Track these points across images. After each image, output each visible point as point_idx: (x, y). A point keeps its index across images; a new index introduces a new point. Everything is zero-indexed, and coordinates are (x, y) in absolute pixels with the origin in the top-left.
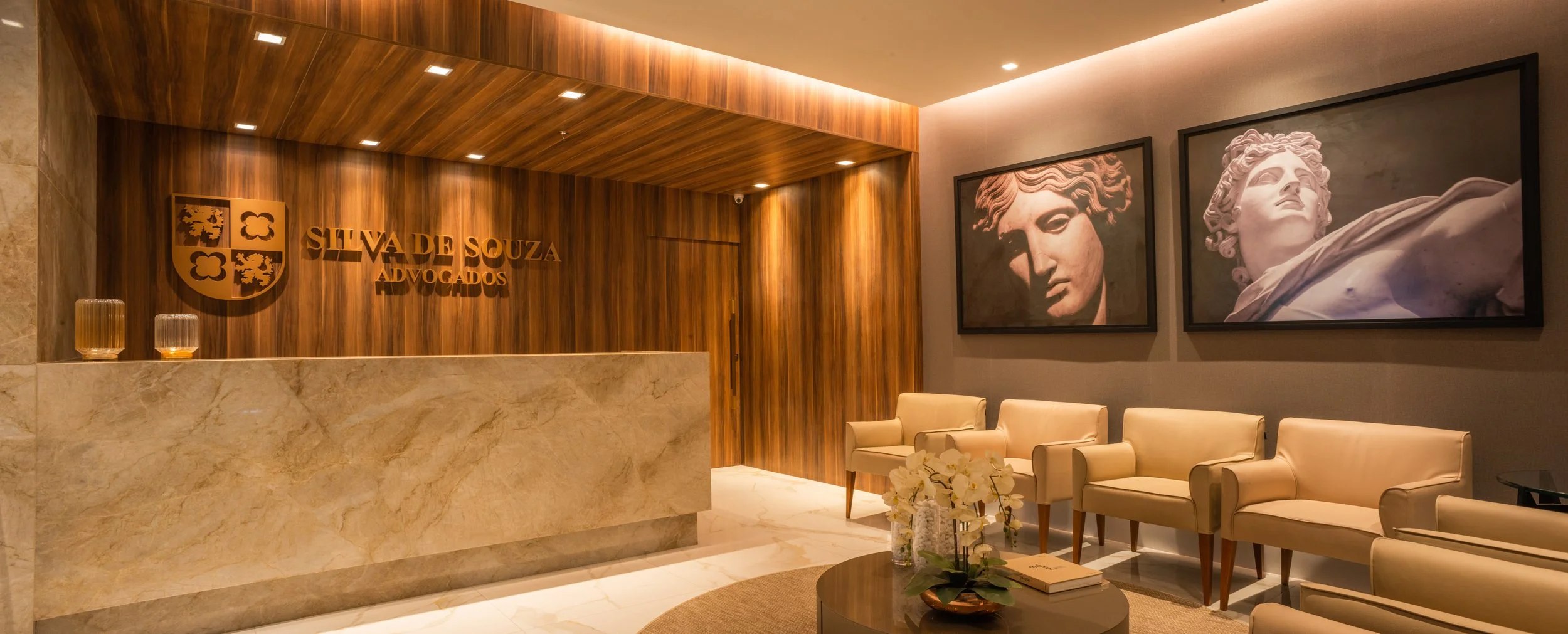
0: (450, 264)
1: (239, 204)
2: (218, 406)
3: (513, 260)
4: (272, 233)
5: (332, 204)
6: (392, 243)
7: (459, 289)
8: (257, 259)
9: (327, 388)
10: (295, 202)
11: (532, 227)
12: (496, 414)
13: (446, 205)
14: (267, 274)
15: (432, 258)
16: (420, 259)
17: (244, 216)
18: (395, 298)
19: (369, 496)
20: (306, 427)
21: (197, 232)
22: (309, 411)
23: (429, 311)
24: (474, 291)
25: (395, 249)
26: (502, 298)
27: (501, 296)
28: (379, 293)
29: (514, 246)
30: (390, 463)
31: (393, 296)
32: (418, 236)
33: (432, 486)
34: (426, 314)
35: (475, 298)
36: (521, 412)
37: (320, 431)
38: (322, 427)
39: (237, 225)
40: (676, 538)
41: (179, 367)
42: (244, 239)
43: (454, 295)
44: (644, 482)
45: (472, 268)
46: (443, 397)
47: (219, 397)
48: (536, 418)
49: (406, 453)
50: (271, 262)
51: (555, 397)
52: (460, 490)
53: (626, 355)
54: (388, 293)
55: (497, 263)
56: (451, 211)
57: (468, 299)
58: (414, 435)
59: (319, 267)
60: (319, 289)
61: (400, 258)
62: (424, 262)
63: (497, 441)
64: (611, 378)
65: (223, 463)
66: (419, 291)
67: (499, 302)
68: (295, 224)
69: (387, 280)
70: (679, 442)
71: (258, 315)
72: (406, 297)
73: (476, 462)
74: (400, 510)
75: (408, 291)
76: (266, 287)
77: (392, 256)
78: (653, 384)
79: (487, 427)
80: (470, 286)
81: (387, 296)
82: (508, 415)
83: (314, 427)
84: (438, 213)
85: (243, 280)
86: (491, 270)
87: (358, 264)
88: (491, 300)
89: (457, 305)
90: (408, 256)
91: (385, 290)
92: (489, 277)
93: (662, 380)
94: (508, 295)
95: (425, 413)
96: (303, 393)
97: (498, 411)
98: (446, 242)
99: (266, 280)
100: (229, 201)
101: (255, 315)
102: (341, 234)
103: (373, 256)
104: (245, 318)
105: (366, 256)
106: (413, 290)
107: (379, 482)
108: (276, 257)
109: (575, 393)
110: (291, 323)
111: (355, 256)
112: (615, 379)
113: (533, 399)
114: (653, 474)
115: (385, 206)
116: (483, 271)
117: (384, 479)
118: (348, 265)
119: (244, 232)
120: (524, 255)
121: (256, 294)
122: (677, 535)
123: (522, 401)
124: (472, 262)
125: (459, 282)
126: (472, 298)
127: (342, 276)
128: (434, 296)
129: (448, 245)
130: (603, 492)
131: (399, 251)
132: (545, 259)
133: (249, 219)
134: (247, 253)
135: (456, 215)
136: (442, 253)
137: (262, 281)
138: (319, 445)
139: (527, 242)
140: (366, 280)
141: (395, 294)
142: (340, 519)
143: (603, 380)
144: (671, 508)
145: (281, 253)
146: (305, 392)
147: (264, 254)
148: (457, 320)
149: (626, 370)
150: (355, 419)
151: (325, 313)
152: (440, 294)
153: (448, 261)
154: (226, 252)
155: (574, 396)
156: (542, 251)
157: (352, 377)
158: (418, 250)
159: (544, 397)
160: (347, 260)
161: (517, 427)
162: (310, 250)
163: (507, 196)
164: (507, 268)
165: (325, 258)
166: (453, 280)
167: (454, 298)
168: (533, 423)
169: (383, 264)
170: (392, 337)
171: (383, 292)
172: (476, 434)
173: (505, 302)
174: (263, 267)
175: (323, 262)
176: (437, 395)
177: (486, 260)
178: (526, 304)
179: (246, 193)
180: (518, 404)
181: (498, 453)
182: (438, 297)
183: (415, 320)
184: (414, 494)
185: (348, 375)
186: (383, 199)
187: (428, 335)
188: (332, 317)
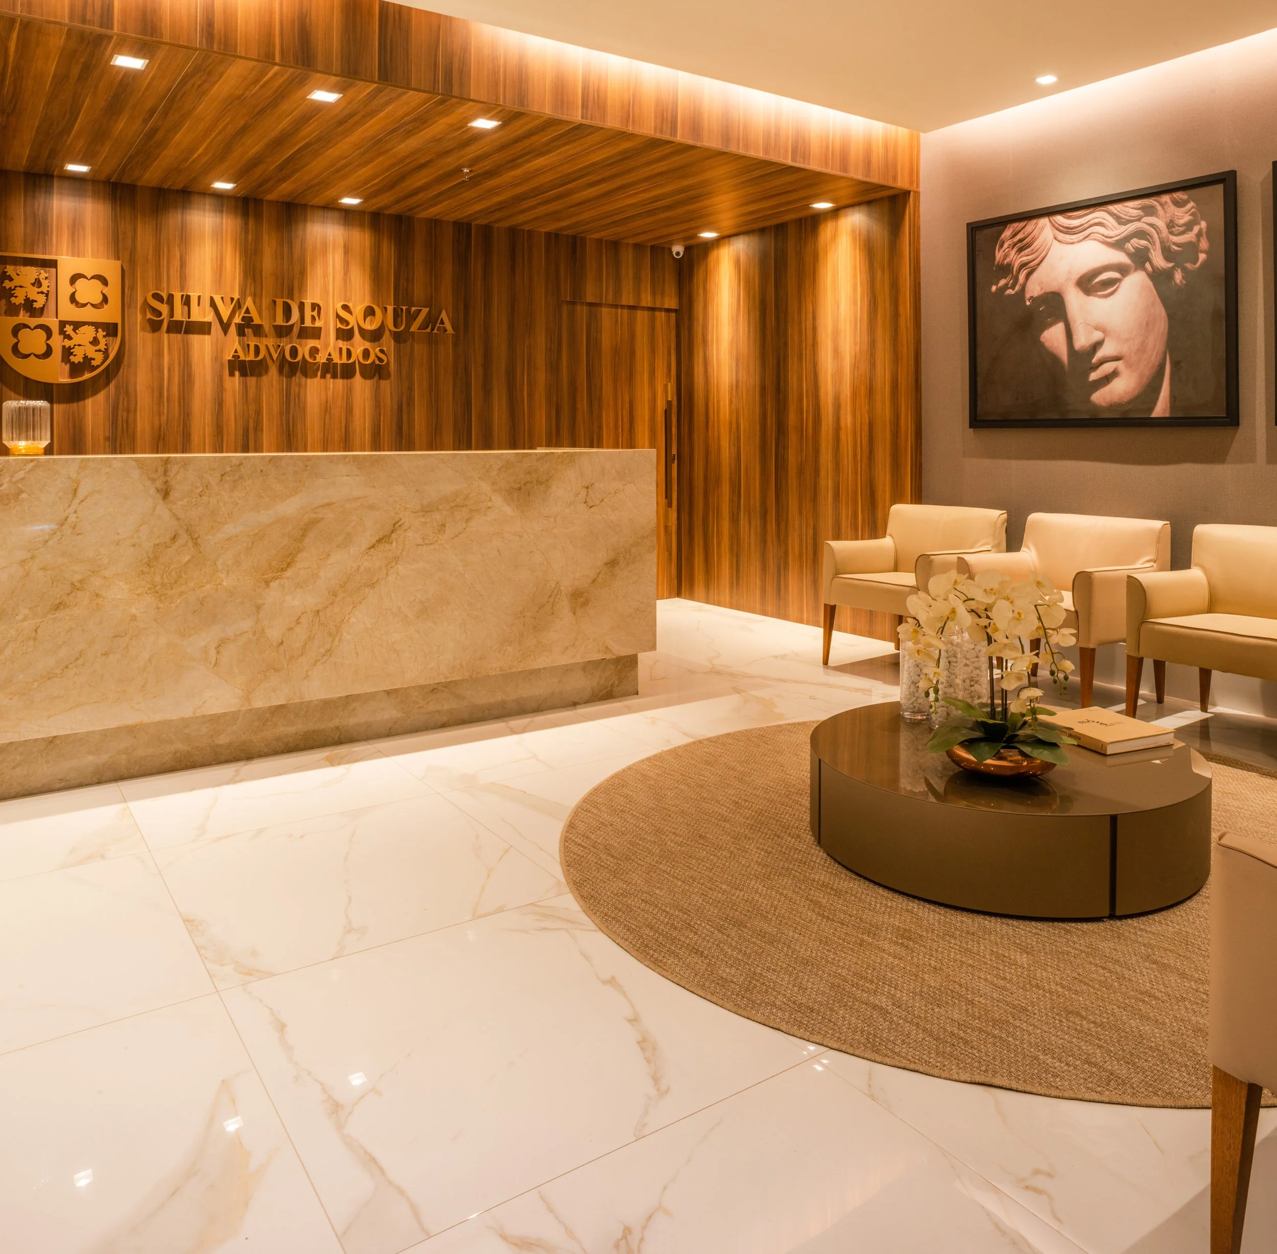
0: (319, 338)
1: (68, 264)
2: (75, 512)
3: (395, 332)
4: (105, 299)
5: (176, 263)
6: (247, 311)
7: (329, 369)
8: (87, 333)
9: (198, 491)
10: (132, 261)
11: (419, 290)
12: (396, 526)
13: (312, 264)
14: (100, 351)
15: (296, 330)
16: (282, 332)
17: (74, 279)
18: (252, 381)
19: (246, 625)
20: (174, 538)
21: (19, 300)
22: (178, 519)
23: (292, 396)
24: (347, 372)
25: (251, 319)
26: (381, 381)
27: (380, 378)
28: (232, 374)
29: (397, 314)
30: (272, 584)
31: (248, 379)
32: (280, 302)
33: (320, 614)
34: (289, 402)
35: (349, 381)
36: (426, 523)
37: (190, 544)
38: (192, 539)
39: (65, 290)
40: (612, 685)
42: (73, 306)
43: (323, 377)
44: (574, 614)
45: (345, 343)
46: (333, 503)
47: (76, 501)
48: (444, 531)
49: (289, 573)
50: (104, 336)
51: (466, 505)
52: (353, 620)
53: (553, 453)
54: (244, 374)
55: (375, 336)
56: (319, 271)
57: (340, 382)
58: (299, 551)
59: (160, 342)
60: (160, 370)
61: (258, 331)
62: (286, 336)
63: (396, 559)
64: (535, 482)
65: (81, 581)
66: (281, 372)
67: (378, 384)
68: (133, 288)
69: (242, 358)
70: (618, 563)
71: (89, 402)
72: (265, 378)
73: (372, 586)
74: (282, 643)
75: (266, 372)
76: (98, 367)
77: (248, 328)
78: (586, 489)
79: (385, 542)
80: (343, 364)
81: (241, 378)
82: (410, 527)
83: (183, 538)
84: (303, 273)
85: (72, 358)
86: (368, 345)
87: (207, 337)
88: (368, 383)
89: (326, 389)
90: (267, 328)
91: (239, 370)
92: (366, 353)
93: (597, 484)
94: (388, 376)
95: (313, 523)
96: (171, 498)
97: (398, 522)
98: (313, 310)
99: (98, 358)
100: (56, 261)
101: (87, 401)
102: (187, 301)
103: (225, 328)
104: (75, 405)
105: (216, 328)
106: (273, 371)
107: (258, 608)
108: (111, 329)
109: (491, 500)
110: (128, 411)
111: (203, 328)
112: (539, 483)
113: (441, 507)
114: (586, 603)
115: (240, 265)
116: (359, 345)
117: (263, 604)
118: (196, 340)
119: (73, 299)
120: (408, 326)
121: (87, 376)
122: (614, 681)
123: (427, 510)
124: (345, 334)
125: (330, 360)
126: (345, 380)
127: (188, 356)
128: (298, 378)
129: (315, 313)
130: (524, 625)
131: (257, 321)
132: (435, 331)
133: (80, 282)
134: (77, 325)
135: (325, 276)
136: (308, 323)
137: (94, 359)
138: (189, 561)
139: (413, 309)
140: (217, 358)
141: (252, 375)
142: (213, 652)
143: (525, 485)
144: (607, 647)
145: (117, 324)
146: (174, 495)
147: (97, 325)
148: (326, 409)
149: (554, 472)
150: (230, 529)
151: (168, 400)
152: (306, 376)
153: (316, 333)
154: (52, 322)
155: (490, 504)
156: (431, 320)
157: (228, 478)
158: (280, 321)
159: (453, 504)
160: (193, 333)
161: (420, 541)
162: (150, 320)
163: (388, 251)
164: (388, 342)
165: (168, 331)
166: (321, 358)
167: (322, 380)
168: (440, 537)
169: (237, 338)
170: (248, 430)
171: (237, 373)
172: (372, 550)
173: (385, 385)
174: (95, 342)
175: (166, 335)
176: (326, 501)
177: (362, 331)
178: (411, 389)
179: (76, 251)
180: (421, 514)
181: (398, 574)
182: (303, 379)
183: (276, 409)
184: (298, 623)
185: (222, 475)
186: (238, 256)
187: (291, 429)
188: (176, 404)
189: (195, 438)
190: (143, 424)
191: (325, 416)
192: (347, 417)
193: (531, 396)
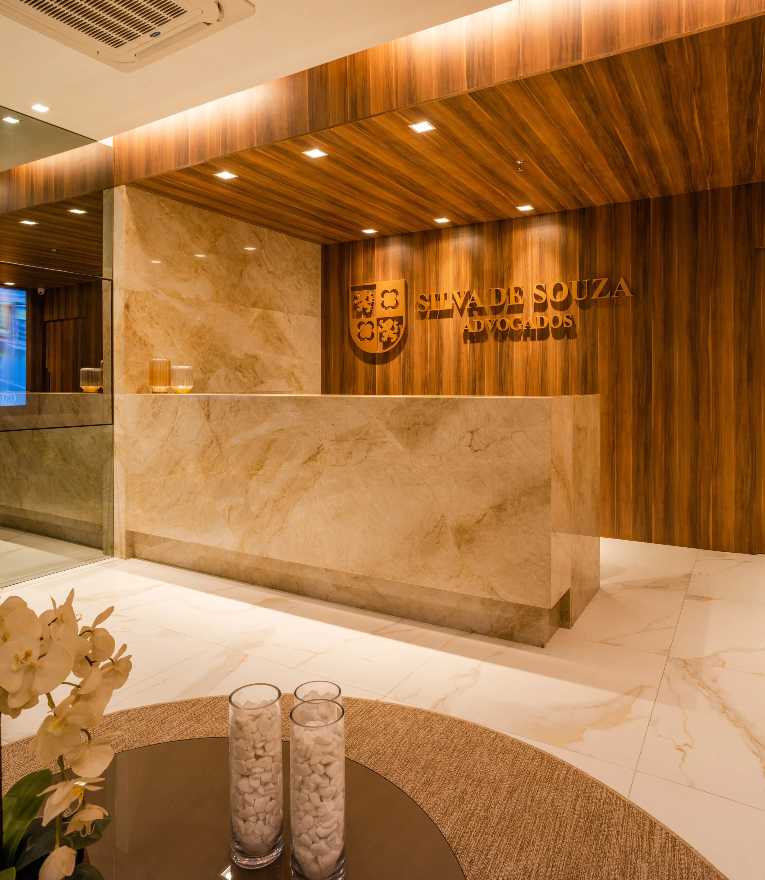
0: (522, 312)
1: (381, 285)
2: (177, 424)
3: (580, 301)
4: (397, 303)
5: (434, 275)
6: (473, 300)
7: (529, 334)
8: (390, 322)
9: (221, 416)
10: (411, 278)
11: (600, 265)
12: (319, 450)
13: (517, 259)
14: (395, 333)
15: (506, 308)
16: (496, 310)
17: (383, 294)
18: (477, 345)
19: (241, 500)
20: (211, 443)
21: (360, 310)
22: (213, 432)
23: (504, 355)
24: (543, 335)
25: (475, 304)
26: (569, 340)
27: (568, 338)
28: (465, 342)
29: (580, 286)
30: (253, 478)
31: (475, 344)
32: (493, 290)
33: (277, 502)
34: (502, 360)
35: (544, 341)
36: (339, 450)
37: (218, 447)
38: (219, 444)
39: (378, 300)
40: (513, 628)
41: (163, 398)
42: (384, 309)
43: (525, 340)
44: (459, 548)
45: (541, 313)
46: (283, 430)
47: (177, 418)
48: (351, 457)
49: (261, 472)
50: (397, 325)
51: (367, 439)
52: (294, 511)
54: (472, 342)
55: (564, 306)
56: (521, 264)
57: (537, 343)
58: (266, 458)
59: (425, 326)
60: (426, 343)
61: (481, 311)
62: (499, 313)
64: (422, 424)
65: (178, 460)
66: (496, 337)
67: (567, 342)
68: (412, 294)
69: (470, 330)
70: (505, 509)
71: (392, 363)
72: (486, 344)
73: (306, 489)
74: (258, 516)
75: (487, 338)
76: (395, 342)
77: (475, 310)
78: (471, 434)
79: (313, 460)
80: (539, 330)
81: (471, 344)
82: (328, 451)
83: (215, 444)
84: (510, 267)
85: (383, 339)
86: (558, 314)
87: (451, 319)
88: (559, 342)
89: (527, 348)
90: (487, 309)
91: (470, 339)
92: (555, 320)
93: (482, 430)
94: (575, 336)
95: (273, 441)
96: (210, 419)
97: (321, 447)
98: (516, 292)
99: (394, 337)
100: (375, 285)
101: (390, 363)
102: (438, 297)
103: (461, 311)
104: (385, 365)
105: (456, 312)
106: (491, 337)
107: (247, 491)
108: (399, 320)
109: (385, 437)
110: (410, 368)
111: (448, 314)
112: (426, 425)
113: (349, 438)
114: (470, 541)
115: (470, 268)
116: (551, 312)
117: (249, 489)
118: (444, 321)
119: (383, 306)
120: (590, 294)
121: (391, 348)
122: (515, 625)
123: (339, 440)
124: (541, 307)
125: (528, 327)
126: (541, 341)
127: (440, 333)
128: (508, 341)
129: (517, 295)
130: (413, 546)
131: (479, 305)
132: (614, 296)
133: (386, 295)
134: (385, 319)
135: (526, 266)
136: (513, 302)
137: (392, 338)
138: (217, 457)
139: (594, 280)
140: (456, 332)
141: (478, 342)
142: (227, 512)
143: (413, 425)
144: (492, 588)
145: (403, 317)
146: (212, 417)
147: (394, 319)
148: (527, 363)
149: (438, 416)
150: (235, 441)
151: (430, 361)
152: (513, 340)
153: (519, 309)
154: (373, 319)
155: (385, 440)
156: (611, 287)
157: (233, 410)
158: (494, 304)
159: (357, 437)
160: (443, 318)
161: (335, 463)
162: (419, 312)
163: (574, 238)
164: (575, 310)
165: (430, 318)
166: (522, 327)
167: (525, 342)
168: (349, 462)
169: (469, 318)
170: (475, 379)
171: (468, 341)
172: (305, 464)
173: (573, 343)
174: (393, 328)
175: (428, 321)
177: (554, 304)
178: (594, 344)
179: (385, 278)
180: (335, 442)
181: (321, 484)
182: (511, 342)
183: (493, 364)
184: (266, 506)
185: (231, 408)
186: (468, 262)
187: (503, 377)
188: (434, 363)
189: (445, 384)
190: (417, 376)
191: (527, 368)
192: (542, 369)
193: (716, 345)
